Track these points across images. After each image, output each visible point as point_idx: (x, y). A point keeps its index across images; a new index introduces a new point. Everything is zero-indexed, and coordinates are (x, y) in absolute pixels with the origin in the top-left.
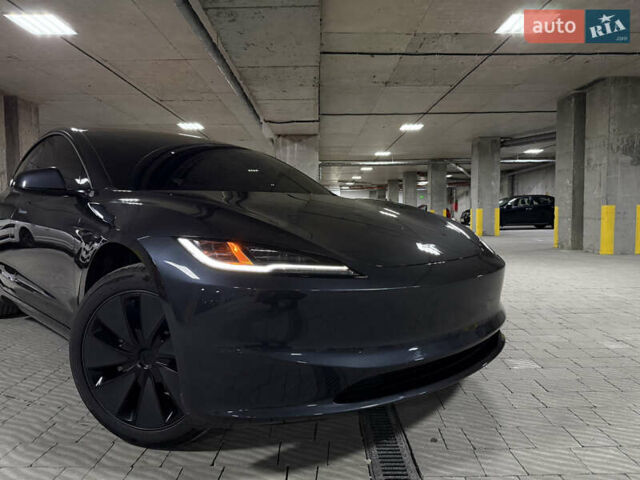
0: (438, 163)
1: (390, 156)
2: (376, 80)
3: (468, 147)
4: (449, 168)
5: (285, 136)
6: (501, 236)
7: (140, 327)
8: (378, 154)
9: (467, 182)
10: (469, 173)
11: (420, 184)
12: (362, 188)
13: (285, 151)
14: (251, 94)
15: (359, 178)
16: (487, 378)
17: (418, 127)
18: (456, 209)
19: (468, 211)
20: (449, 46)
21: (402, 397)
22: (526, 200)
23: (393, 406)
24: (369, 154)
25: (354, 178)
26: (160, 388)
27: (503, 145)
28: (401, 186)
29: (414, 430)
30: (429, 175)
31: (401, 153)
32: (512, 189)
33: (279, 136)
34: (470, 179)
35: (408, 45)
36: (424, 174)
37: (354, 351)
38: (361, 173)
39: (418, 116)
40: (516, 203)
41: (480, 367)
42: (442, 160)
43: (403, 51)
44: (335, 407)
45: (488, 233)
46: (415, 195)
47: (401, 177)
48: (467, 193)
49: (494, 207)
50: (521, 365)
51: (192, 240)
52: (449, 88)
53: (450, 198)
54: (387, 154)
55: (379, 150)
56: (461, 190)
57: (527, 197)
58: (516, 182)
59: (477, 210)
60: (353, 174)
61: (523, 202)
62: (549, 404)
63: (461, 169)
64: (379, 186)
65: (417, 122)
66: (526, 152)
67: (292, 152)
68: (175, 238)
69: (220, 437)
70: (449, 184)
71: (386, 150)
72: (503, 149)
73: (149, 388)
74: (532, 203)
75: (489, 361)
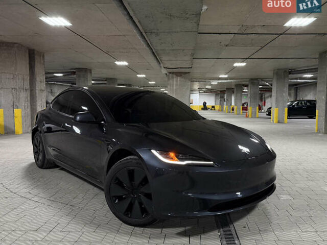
0: (254, 81)
1: (228, 77)
2: (221, 44)
3: (270, 74)
4: (260, 83)
5: (173, 73)
6: (288, 123)
7: (133, 181)
8: (221, 76)
9: (270, 90)
10: (272, 85)
11: (244, 90)
12: (211, 92)
13: (173, 81)
14: (156, 52)
15: (210, 87)
16: (268, 203)
17: (243, 64)
18: (265, 105)
19: (271, 108)
20: (260, 31)
21: (232, 210)
22: (303, 102)
23: (228, 214)
24: (215, 76)
25: (207, 87)
26: (141, 204)
27: (290, 73)
28: (233, 92)
29: (237, 223)
30: (249, 86)
31: (233, 76)
32: (296, 95)
33: (170, 73)
34: (272, 89)
35: (239, 30)
36: (247, 86)
37: (214, 194)
38: (211, 85)
39: (243, 59)
40: (298, 104)
41: (266, 198)
42: (257, 79)
43: (236, 32)
44: (208, 213)
45: (281, 121)
46: (241, 96)
47: (233, 87)
48: (271, 96)
49: (284, 107)
50: (284, 197)
51: (156, 150)
52: (260, 48)
53: (261, 99)
54: (226, 76)
55: (222, 74)
56: (267, 94)
57: (304, 100)
58: (298, 91)
59: (275, 109)
60: (206, 85)
61: (301, 103)
62: (292, 214)
63: (267, 84)
64: (221, 91)
65: (243, 62)
66: (304, 76)
67: (177, 81)
68: (150, 150)
69: (161, 223)
70: (261, 91)
71: (225, 75)
72: (291, 75)
73: (136, 204)
74: (306, 104)
75: (269, 196)
